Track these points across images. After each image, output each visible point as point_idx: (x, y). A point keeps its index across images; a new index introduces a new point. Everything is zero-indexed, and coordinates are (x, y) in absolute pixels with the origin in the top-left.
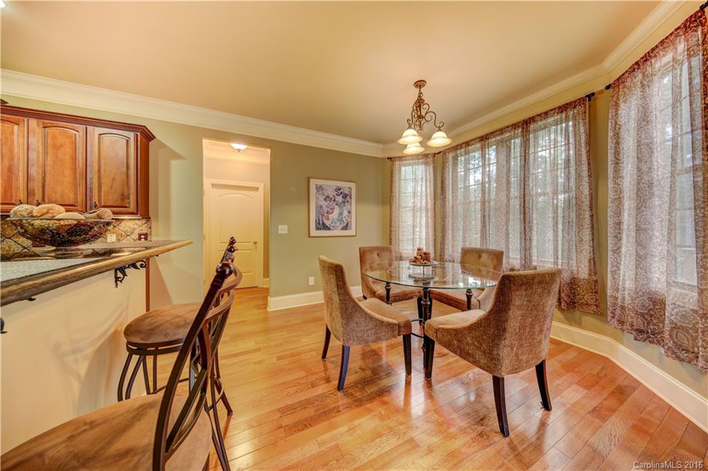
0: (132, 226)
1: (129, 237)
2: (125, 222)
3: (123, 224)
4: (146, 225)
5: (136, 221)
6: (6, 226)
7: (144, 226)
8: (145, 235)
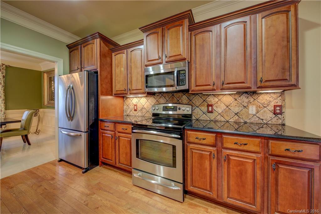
0: (268, 99)
1: (265, 109)
2: (262, 96)
3: (261, 97)
4: (280, 98)
5: (272, 95)
6: (196, 100)
7: (279, 98)
8: (280, 106)
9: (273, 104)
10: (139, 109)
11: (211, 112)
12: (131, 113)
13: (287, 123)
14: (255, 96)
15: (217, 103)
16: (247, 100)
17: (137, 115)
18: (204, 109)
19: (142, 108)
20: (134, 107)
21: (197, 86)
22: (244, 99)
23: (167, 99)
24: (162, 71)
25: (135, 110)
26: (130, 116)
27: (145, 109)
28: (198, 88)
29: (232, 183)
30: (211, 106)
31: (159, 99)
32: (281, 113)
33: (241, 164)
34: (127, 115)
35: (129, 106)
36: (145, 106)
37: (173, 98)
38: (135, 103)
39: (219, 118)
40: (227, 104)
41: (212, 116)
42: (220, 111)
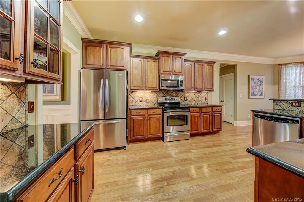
0: (204, 94)
1: (203, 98)
3: (202, 94)
7: (206, 94)
8: (207, 97)
9: (205, 96)
10: (144, 100)
11: (186, 100)
12: (137, 104)
13: (208, 103)
14: (200, 93)
15: (188, 96)
16: (198, 95)
17: (143, 104)
18: (183, 99)
19: (147, 100)
20: (140, 99)
21: (186, 88)
22: (197, 94)
23: (165, 94)
24: (173, 79)
25: (140, 101)
26: (135, 105)
27: (149, 100)
28: (187, 89)
29: (204, 124)
30: (186, 97)
31: (160, 94)
32: (207, 100)
33: (207, 117)
34: (133, 105)
35: (135, 98)
36: (149, 98)
37: (168, 93)
38: (140, 97)
39: (189, 103)
40: (192, 96)
41: (186, 102)
42: (189, 99)
